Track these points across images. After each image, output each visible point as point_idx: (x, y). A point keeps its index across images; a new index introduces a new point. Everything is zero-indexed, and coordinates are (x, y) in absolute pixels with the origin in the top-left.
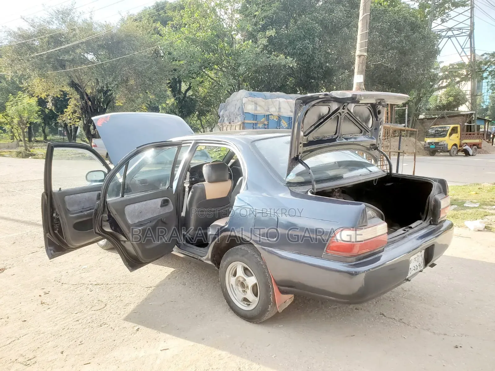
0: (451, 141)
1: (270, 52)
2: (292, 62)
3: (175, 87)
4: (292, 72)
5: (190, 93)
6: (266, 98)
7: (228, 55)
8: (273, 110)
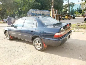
0: (66, 17)
1: (36, 2)
2: (40, 4)
3: (18, 9)
4: (40, 6)
5: (21, 10)
6: (35, 10)
7: (28, 3)
8: (37, 13)
